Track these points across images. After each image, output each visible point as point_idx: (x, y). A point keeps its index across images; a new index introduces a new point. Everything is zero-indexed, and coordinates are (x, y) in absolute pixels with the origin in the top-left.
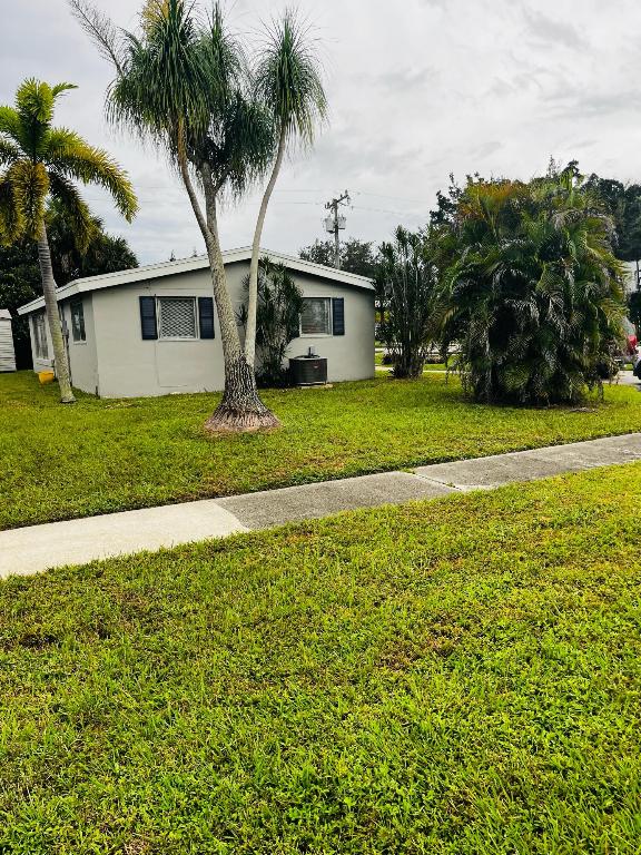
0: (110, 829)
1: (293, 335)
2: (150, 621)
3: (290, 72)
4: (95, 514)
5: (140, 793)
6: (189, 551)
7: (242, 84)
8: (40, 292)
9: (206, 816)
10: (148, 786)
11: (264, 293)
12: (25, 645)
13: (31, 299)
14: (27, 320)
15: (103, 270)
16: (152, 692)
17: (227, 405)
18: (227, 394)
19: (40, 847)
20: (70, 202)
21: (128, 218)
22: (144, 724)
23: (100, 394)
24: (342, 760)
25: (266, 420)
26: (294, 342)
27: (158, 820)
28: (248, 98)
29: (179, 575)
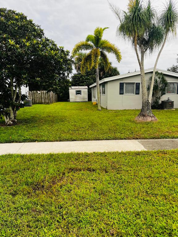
0: (106, 224)
1: (163, 94)
2: (118, 171)
3: (170, 16)
4: (105, 140)
5: (114, 216)
6: (129, 153)
7: (155, 21)
8: (95, 82)
9: (132, 229)
10: (117, 215)
11: (156, 81)
12: (88, 170)
13: (92, 83)
14: (91, 89)
15: (111, 76)
16: (118, 190)
17: (142, 113)
18: (142, 110)
19: (89, 224)
20: (105, 58)
21: (119, 62)
22: (116, 198)
23: (107, 108)
24: (174, 224)
25: (153, 118)
26: (164, 96)
27: (119, 226)
28: (156, 25)
29: (126, 159)
